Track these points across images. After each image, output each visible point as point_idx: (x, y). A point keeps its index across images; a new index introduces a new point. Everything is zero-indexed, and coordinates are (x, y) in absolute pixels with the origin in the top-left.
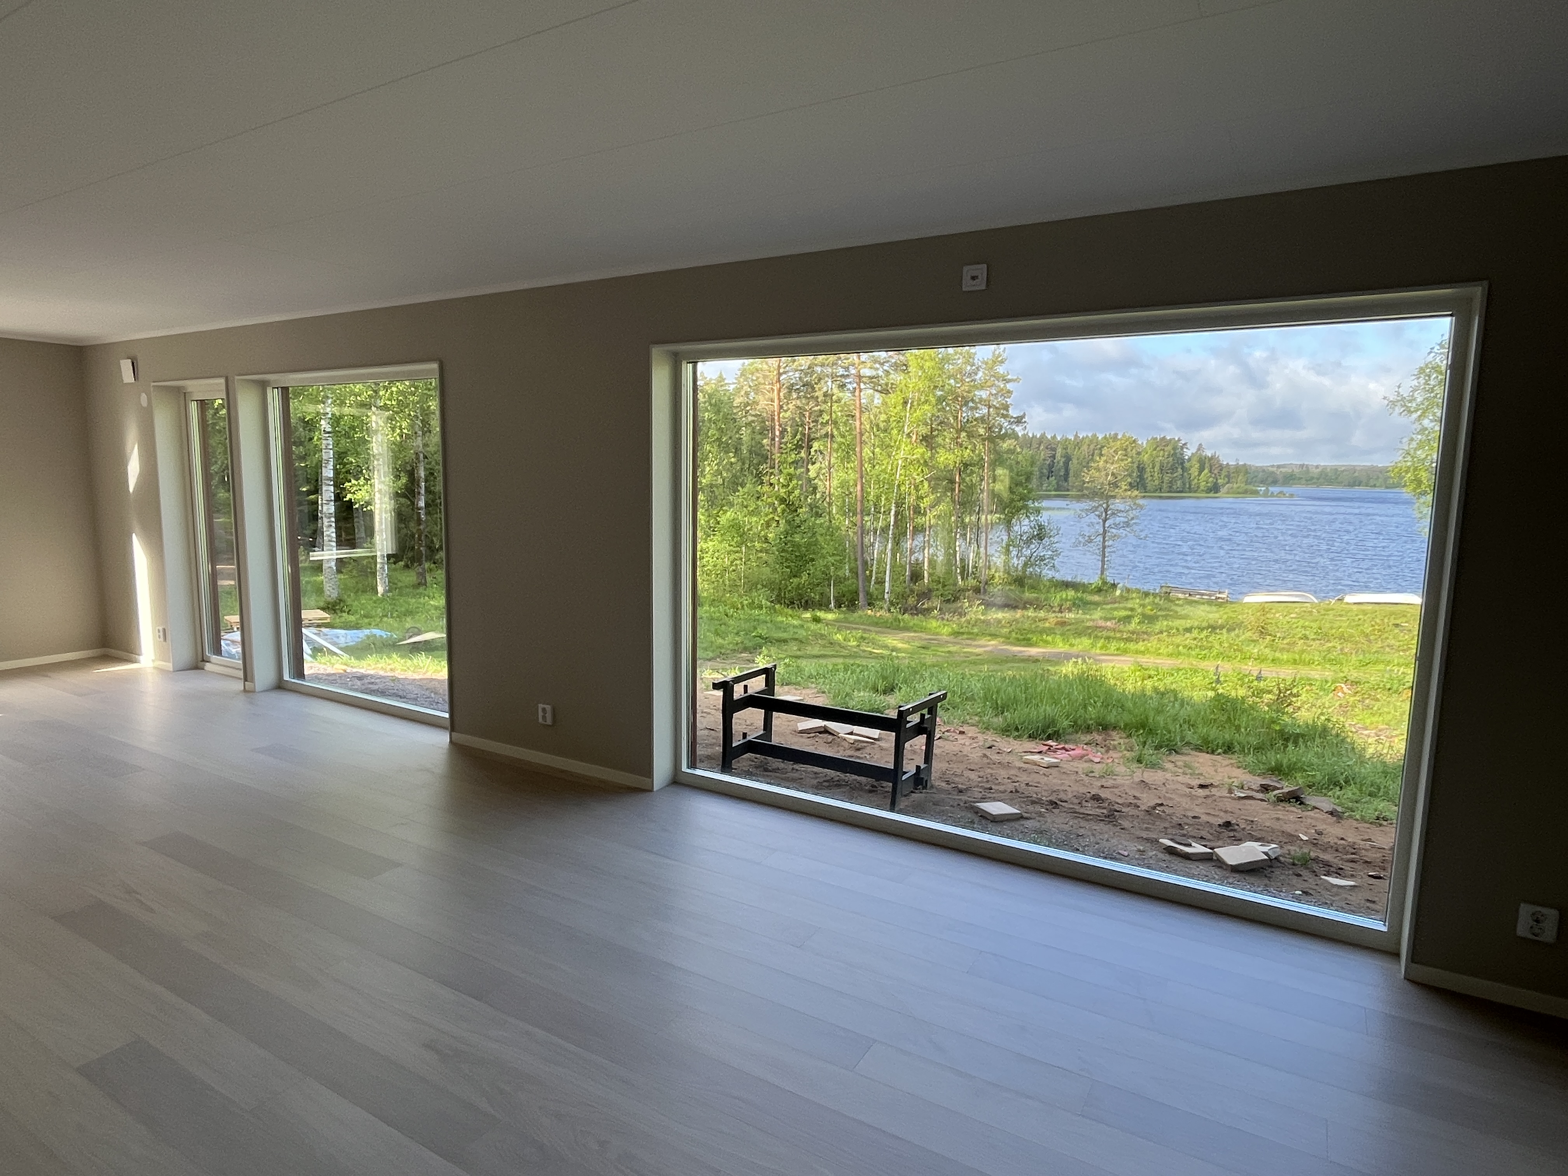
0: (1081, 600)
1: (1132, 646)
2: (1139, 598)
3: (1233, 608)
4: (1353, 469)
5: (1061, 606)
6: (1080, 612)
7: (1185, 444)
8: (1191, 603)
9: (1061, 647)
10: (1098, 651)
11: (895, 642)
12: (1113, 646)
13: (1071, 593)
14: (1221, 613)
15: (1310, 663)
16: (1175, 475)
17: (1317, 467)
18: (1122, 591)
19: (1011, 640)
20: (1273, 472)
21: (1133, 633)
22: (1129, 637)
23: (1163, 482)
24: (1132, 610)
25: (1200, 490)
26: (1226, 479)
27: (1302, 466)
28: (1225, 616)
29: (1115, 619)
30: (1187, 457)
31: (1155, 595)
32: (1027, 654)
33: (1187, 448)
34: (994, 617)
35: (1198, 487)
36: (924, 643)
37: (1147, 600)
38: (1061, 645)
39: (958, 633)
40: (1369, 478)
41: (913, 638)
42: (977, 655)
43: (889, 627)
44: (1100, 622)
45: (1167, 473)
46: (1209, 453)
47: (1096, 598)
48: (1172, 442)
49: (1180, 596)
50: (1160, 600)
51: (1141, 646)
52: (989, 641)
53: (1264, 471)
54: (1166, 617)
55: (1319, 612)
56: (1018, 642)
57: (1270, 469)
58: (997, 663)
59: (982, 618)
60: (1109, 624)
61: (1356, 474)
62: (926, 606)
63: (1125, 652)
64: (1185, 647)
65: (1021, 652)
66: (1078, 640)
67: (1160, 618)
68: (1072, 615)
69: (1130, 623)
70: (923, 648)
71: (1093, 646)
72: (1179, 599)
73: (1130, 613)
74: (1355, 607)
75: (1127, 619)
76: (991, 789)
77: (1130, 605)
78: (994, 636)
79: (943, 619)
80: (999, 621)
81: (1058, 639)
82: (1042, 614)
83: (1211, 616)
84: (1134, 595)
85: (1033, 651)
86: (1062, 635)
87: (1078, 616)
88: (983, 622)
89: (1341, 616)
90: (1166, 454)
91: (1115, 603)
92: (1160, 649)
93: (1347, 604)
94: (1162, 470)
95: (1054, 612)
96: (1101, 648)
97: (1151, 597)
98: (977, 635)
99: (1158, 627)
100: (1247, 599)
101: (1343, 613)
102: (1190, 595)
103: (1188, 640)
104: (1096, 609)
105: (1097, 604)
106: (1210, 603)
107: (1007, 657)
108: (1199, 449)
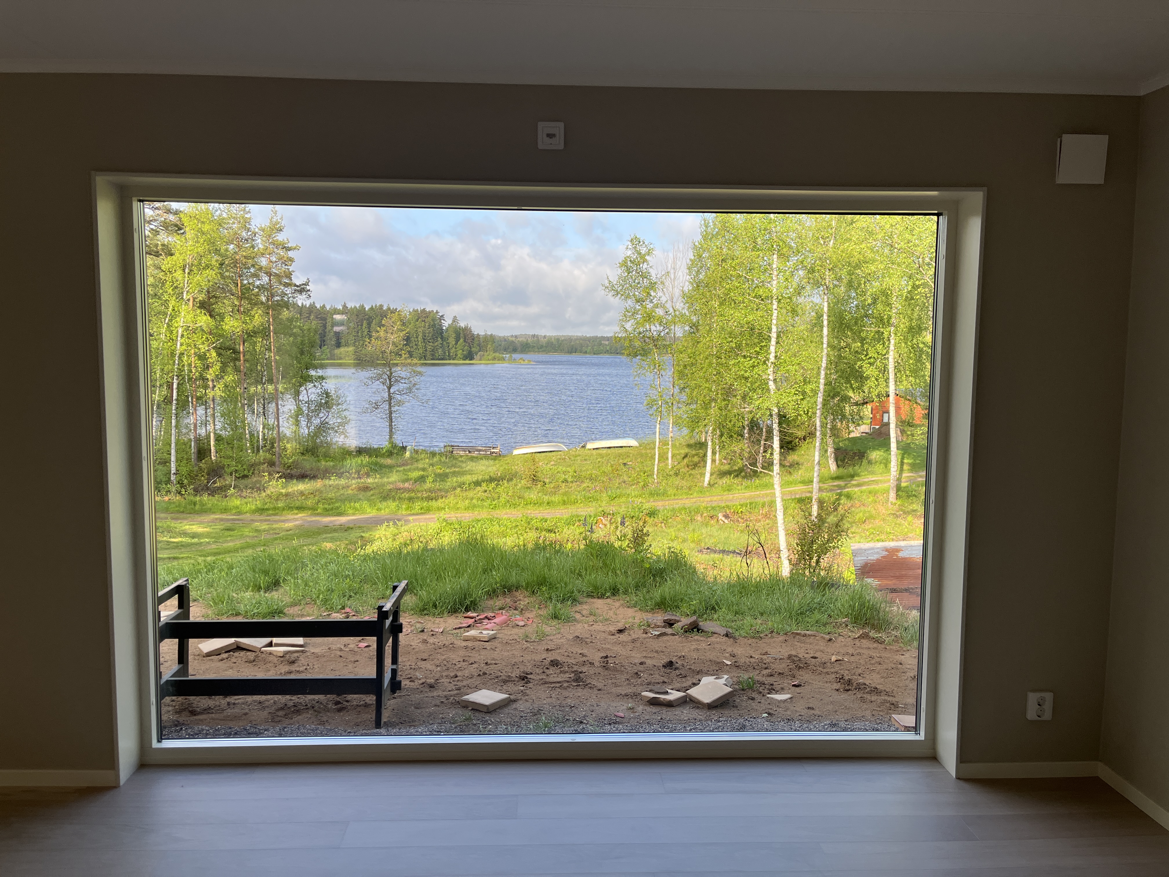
0: (376, 464)
1: (434, 504)
2: (428, 458)
3: (506, 460)
4: (570, 339)
5: (358, 472)
6: (378, 476)
7: (442, 316)
8: (472, 459)
9: (371, 512)
10: (404, 512)
11: (194, 527)
12: (417, 505)
13: (366, 459)
14: (497, 466)
15: (575, 502)
16: (436, 344)
17: (545, 337)
18: (411, 453)
19: (319, 511)
20: (513, 342)
21: (430, 491)
22: (429, 496)
23: (426, 350)
24: (424, 469)
25: (457, 357)
26: (478, 348)
27: (534, 336)
28: (502, 468)
29: (411, 479)
30: (444, 328)
31: (441, 454)
32: (338, 523)
33: (444, 320)
34: (296, 489)
35: (456, 355)
36: (228, 524)
37: (435, 460)
38: (369, 510)
39: (263, 509)
40: (582, 346)
41: (214, 521)
42: (287, 531)
43: (183, 512)
44: (399, 484)
45: (429, 342)
46: (462, 324)
47: (389, 461)
48: (432, 314)
49: (462, 453)
50: (446, 458)
51: (440, 503)
52: (297, 514)
53: (505, 340)
54: (454, 474)
55: (570, 458)
56: (327, 512)
57: (510, 339)
58: (309, 536)
59: (283, 491)
60: (406, 485)
61: (572, 343)
62: (218, 484)
63: (428, 510)
64: (478, 499)
65: (331, 522)
66: (385, 504)
67: (450, 475)
68: (370, 480)
69: (424, 482)
70: (227, 530)
71: (398, 508)
72: (461, 456)
73: (422, 473)
74: (594, 452)
75: (422, 479)
76: (457, 677)
77: (420, 466)
78: (300, 508)
79: (241, 496)
80: (302, 493)
81: (365, 504)
82: (343, 482)
83: (490, 469)
84: (423, 456)
85: (343, 519)
86: (368, 500)
87: (376, 480)
88: (287, 495)
89: (586, 460)
90: (427, 325)
91: (407, 465)
92: (457, 503)
93: (590, 449)
94: (424, 339)
95: (354, 478)
96: (407, 509)
97: (438, 456)
98: (284, 509)
99: (448, 484)
100: (516, 452)
101: (587, 457)
102: (470, 452)
103: (480, 493)
104: (392, 472)
105: (390, 467)
106: (486, 457)
107: (319, 529)
108: (454, 321)
